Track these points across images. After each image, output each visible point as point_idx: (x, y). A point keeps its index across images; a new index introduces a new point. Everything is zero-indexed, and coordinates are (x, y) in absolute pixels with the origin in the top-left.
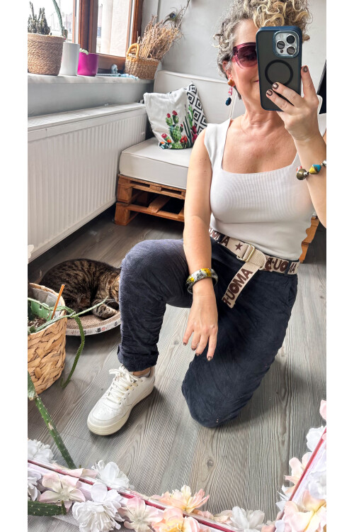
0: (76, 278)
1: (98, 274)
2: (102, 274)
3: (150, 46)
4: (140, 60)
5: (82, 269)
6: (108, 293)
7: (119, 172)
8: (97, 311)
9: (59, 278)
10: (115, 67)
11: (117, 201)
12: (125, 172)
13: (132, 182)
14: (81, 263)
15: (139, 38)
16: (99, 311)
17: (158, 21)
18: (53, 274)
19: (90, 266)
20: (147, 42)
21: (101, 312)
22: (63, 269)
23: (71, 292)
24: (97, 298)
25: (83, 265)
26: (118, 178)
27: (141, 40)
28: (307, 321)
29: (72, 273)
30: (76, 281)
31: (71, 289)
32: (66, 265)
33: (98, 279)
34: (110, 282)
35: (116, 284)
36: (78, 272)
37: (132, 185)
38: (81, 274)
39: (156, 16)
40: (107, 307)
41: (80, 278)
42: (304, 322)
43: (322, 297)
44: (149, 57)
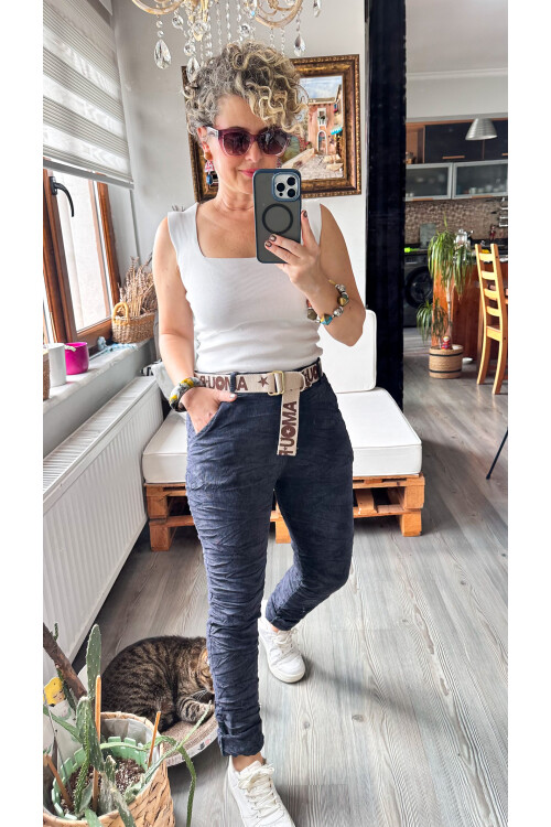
0: (147, 676)
1: (171, 658)
2: (177, 655)
3: (139, 299)
4: (132, 322)
5: (150, 658)
6: (195, 683)
7: (144, 480)
8: (187, 714)
9: (124, 683)
10: (102, 340)
11: (149, 520)
12: (153, 479)
13: (166, 489)
14: (144, 649)
15: (121, 290)
16: (190, 714)
17: (140, 264)
18: (112, 679)
19: (157, 649)
20: (134, 293)
21: (194, 714)
22: (125, 667)
23: (146, 699)
24: (180, 695)
25: (148, 652)
26: (144, 489)
27: (124, 293)
28: (458, 627)
29: (139, 670)
30: (148, 681)
31: (144, 695)
32: (124, 660)
33: (175, 667)
34: (193, 666)
35: (203, 666)
36: (146, 666)
37: (167, 493)
38: (150, 667)
39: (136, 258)
40: (201, 705)
41: (152, 675)
42: (454, 631)
43: (462, 583)
44: (142, 313)
